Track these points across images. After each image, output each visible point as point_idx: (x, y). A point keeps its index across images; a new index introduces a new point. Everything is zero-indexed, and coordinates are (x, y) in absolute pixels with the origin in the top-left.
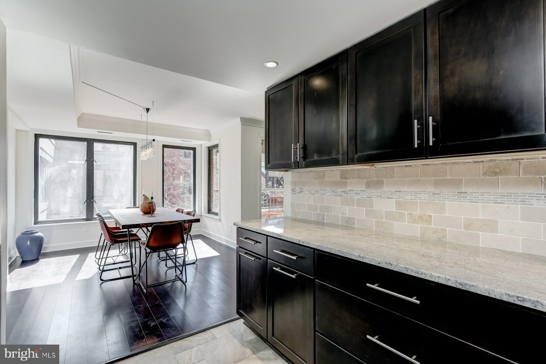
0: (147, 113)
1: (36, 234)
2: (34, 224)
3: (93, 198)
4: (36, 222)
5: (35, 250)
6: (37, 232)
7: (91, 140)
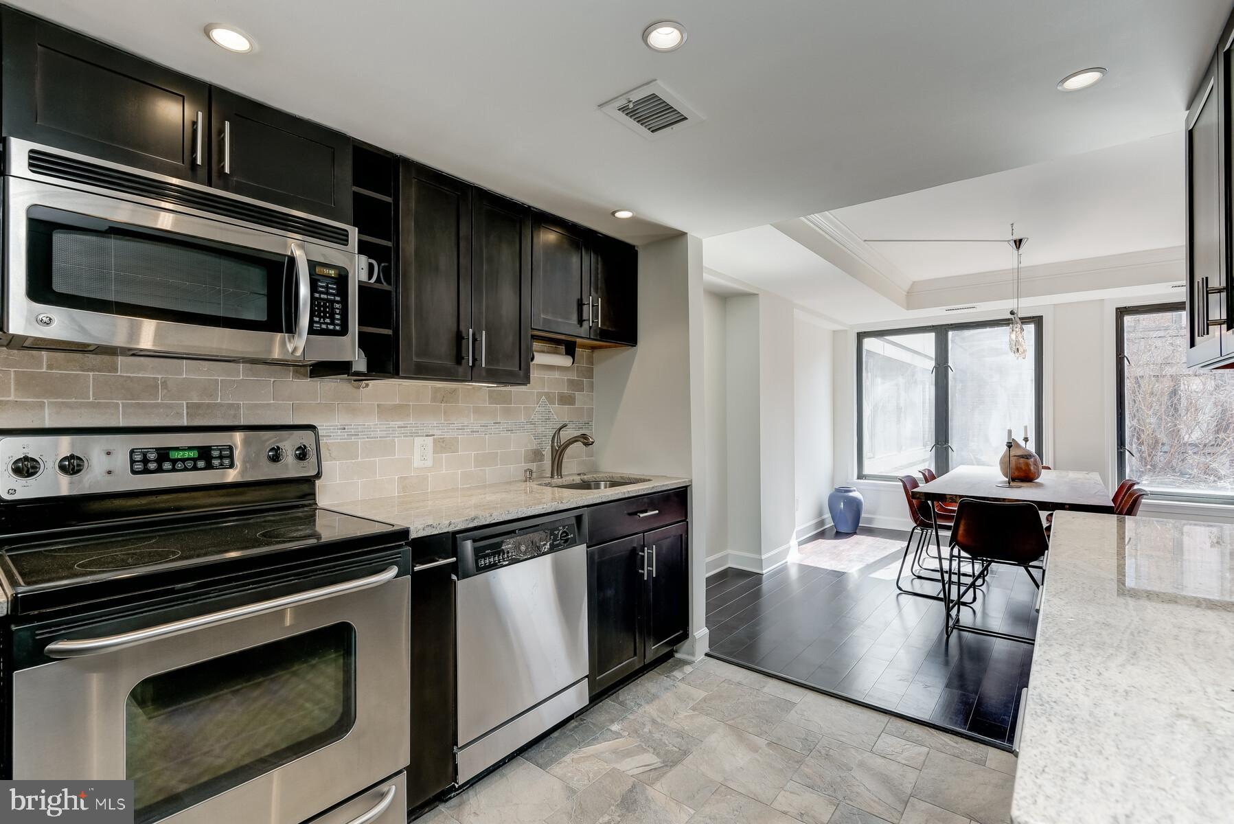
0: (1018, 250)
1: (851, 494)
2: (858, 478)
3: (947, 441)
4: (860, 476)
5: (849, 517)
6: (855, 491)
7: (943, 327)
